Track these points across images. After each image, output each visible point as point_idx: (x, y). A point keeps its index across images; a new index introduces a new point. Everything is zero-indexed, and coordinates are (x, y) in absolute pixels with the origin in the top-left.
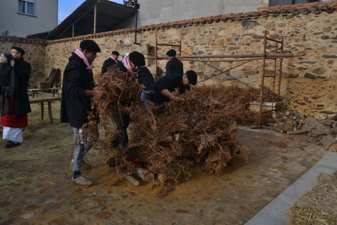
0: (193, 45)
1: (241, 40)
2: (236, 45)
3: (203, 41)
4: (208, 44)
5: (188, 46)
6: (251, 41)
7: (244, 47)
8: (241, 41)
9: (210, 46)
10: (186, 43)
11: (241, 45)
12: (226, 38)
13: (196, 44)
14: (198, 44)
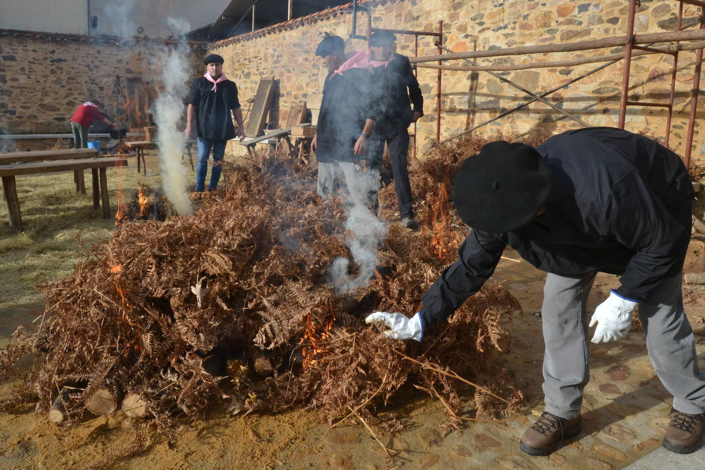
0: (476, 33)
1: (595, 9)
2: (580, 23)
3: (500, 21)
4: (512, 25)
5: (467, 36)
6: (622, 10)
7: (602, 29)
8: (594, 12)
9: (517, 31)
10: (462, 28)
11: (594, 24)
12: (556, 8)
13: (483, 30)
14: (489, 29)
